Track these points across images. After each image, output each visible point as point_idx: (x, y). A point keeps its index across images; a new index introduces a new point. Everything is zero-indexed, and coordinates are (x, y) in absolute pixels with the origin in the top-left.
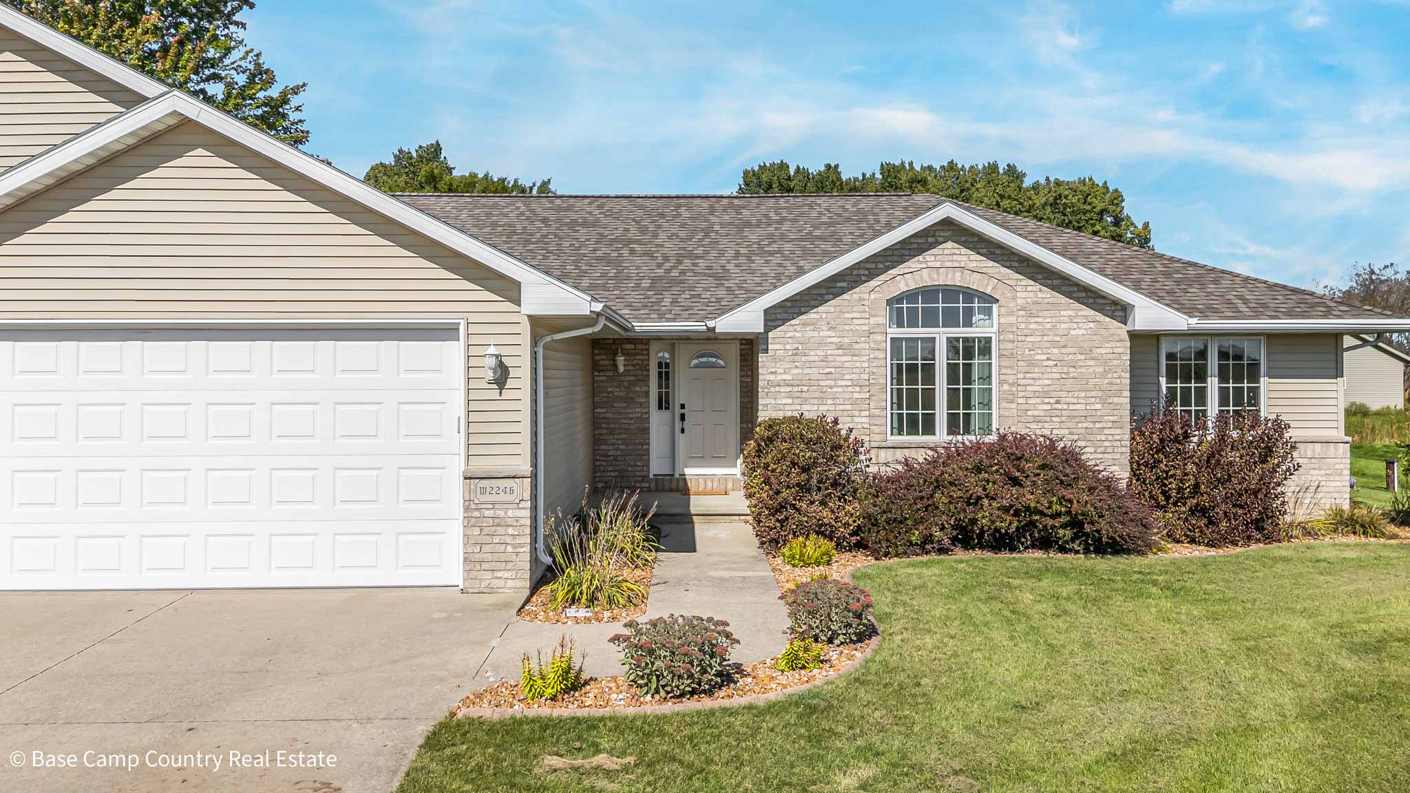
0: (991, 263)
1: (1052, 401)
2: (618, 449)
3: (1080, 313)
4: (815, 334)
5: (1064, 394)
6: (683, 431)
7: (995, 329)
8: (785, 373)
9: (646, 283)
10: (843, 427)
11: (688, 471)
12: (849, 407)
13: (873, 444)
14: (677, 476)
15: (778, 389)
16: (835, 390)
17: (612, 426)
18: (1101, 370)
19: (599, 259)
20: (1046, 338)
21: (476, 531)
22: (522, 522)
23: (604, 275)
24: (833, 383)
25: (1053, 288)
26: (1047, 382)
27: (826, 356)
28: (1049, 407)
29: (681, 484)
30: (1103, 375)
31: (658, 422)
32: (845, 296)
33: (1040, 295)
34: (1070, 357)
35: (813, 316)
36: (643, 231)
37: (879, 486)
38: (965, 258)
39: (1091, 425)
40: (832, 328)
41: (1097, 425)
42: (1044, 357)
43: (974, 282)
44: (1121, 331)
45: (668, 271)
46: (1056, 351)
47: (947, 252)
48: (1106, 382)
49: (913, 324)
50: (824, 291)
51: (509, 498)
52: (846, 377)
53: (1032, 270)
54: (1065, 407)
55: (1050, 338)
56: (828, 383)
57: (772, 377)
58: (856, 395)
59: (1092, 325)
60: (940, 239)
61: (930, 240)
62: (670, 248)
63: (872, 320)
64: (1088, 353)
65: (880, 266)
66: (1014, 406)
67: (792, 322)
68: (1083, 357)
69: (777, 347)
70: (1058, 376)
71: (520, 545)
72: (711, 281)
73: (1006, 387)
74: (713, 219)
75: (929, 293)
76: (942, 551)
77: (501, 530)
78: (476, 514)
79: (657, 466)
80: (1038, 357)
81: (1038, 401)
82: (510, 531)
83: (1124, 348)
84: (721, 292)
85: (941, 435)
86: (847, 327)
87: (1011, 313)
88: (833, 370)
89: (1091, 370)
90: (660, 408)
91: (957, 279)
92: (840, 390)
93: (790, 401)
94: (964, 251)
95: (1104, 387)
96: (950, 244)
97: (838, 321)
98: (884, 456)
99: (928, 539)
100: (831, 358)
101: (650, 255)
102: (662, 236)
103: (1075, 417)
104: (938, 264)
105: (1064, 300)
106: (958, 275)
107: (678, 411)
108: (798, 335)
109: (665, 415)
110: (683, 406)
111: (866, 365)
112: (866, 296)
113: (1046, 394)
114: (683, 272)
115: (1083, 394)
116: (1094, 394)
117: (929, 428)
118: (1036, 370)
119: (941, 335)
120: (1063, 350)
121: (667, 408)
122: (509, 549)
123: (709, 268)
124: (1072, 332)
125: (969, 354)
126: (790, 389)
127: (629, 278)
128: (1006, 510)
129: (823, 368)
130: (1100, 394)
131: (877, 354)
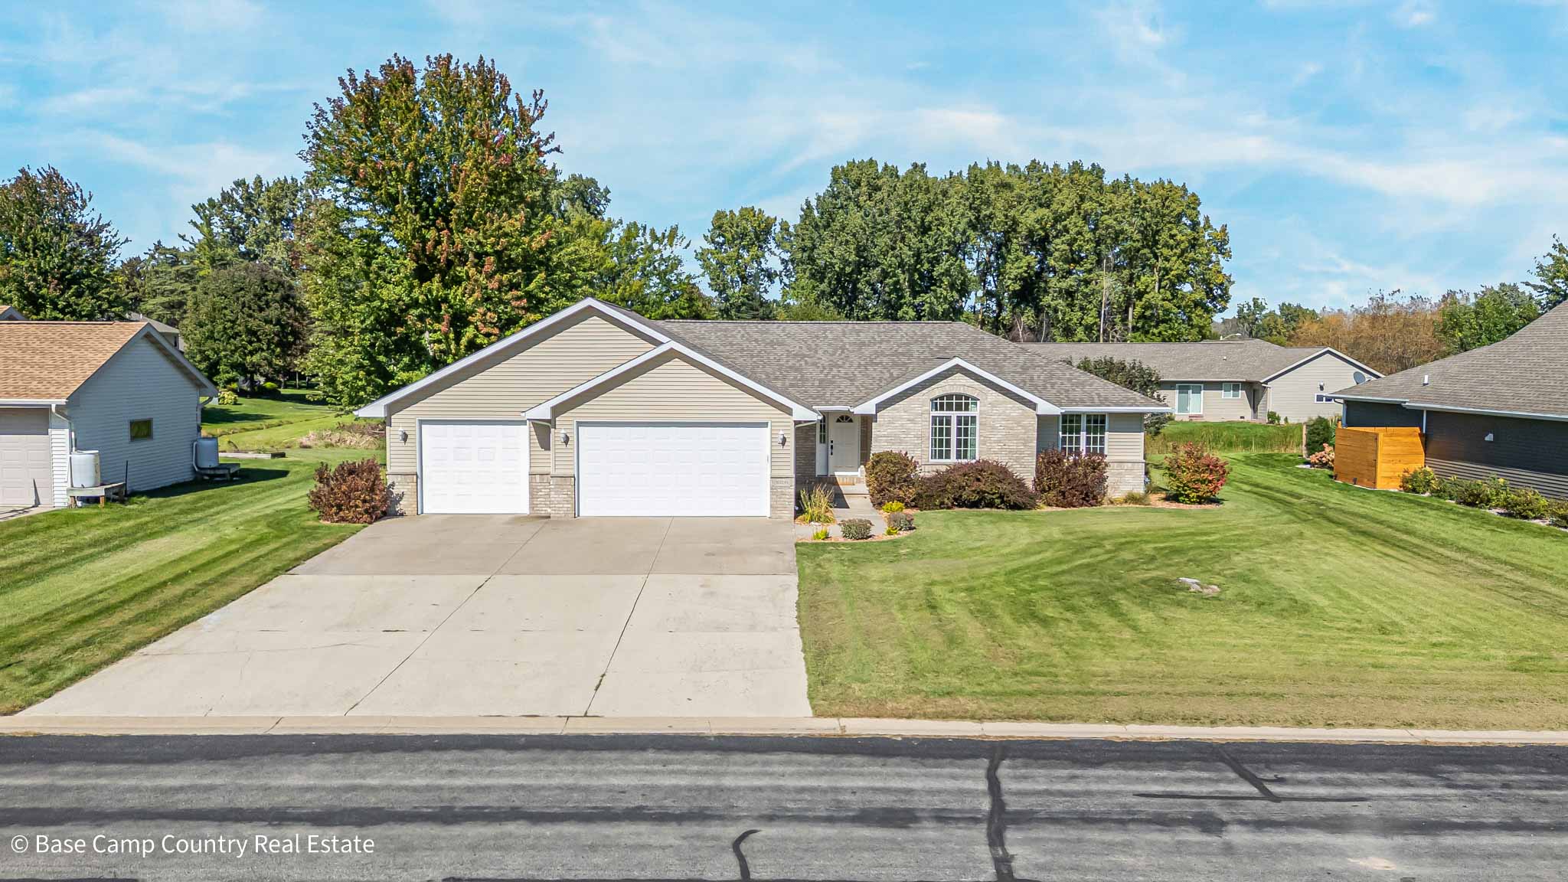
0: (975, 383)
1: (1002, 444)
2: (801, 463)
3: (1016, 405)
4: (899, 414)
5: (1007, 441)
6: (832, 454)
7: (978, 412)
8: (885, 432)
9: (817, 383)
10: (909, 456)
11: (836, 474)
12: (912, 447)
13: (923, 463)
14: (830, 475)
15: (880, 439)
16: (906, 440)
18: (1024, 432)
19: (790, 367)
20: (1000, 416)
21: (775, 497)
22: (791, 493)
23: (795, 378)
24: (905, 437)
25: (1002, 395)
26: (1000, 436)
27: (902, 424)
28: (999, 447)
29: (833, 478)
31: (820, 448)
32: (912, 397)
33: (997, 398)
34: (1011, 425)
35: (898, 406)
36: (810, 349)
37: (924, 481)
38: (964, 381)
39: (1019, 455)
40: (906, 412)
41: (1022, 456)
42: (999, 425)
43: (969, 392)
44: (1034, 414)
45: (826, 375)
46: (1004, 422)
47: (957, 379)
48: (1026, 436)
49: (942, 409)
50: (903, 395)
51: (787, 485)
52: (912, 433)
53: (996, 388)
54: (1008, 447)
55: (1003, 416)
56: (903, 437)
57: (879, 433)
58: (916, 442)
59: (1020, 411)
60: (954, 373)
61: (950, 373)
62: (825, 360)
63: (923, 408)
64: (1018, 423)
65: (929, 384)
66: (986, 447)
67: (888, 409)
68: (1017, 425)
69: (881, 420)
70: (1005, 433)
71: (791, 501)
72: (849, 383)
73: (982, 438)
74: (845, 340)
75: (949, 396)
76: (949, 508)
77: (784, 496)
78: (775, 490)
79: (819, 471)
80: (997, 425)
81: (996, 444)
82: (787, 496)
83: (1034, 422)
85: (953, 459)
86: (912, 411)
87: (985, 405)
88: (905, 430)
89: (1020, 431)
90: (821, 442)
91: (961, 391)
92: (908, 439)
93: (886, 444)
94: (964, 378)
95: (1025, 438)
96: (958, 375)
97: (908, 409)
98: (927, 468)
99: (942, 503)
100: (905, 425)
101: (814, 364)
102: (820, 352)
103: (1012, 452)
104: (954, 384)
105: (1006, 400)
106: (962, 388)
107: (830, 444)
108: (890, 414)
109: (824, 445)
110: (832, 442)
111: (920, 428)
112: (921, 398)
113: (999, 441)
114: (834, 377)
115: (1015, 442)
116: (1021, 441)
117: (948, 457)
118: (996, 431)
119: (954, 415)
120: (1008, 422)
122: (787, 502)
123: (846, 374)
124: (1012, 414)
125: (966, 424)
126: (886, 439)
127: (807, 380)
128: (973, 491)
129: (901, 429)
130: (1023, 441)
131: (925, 423)
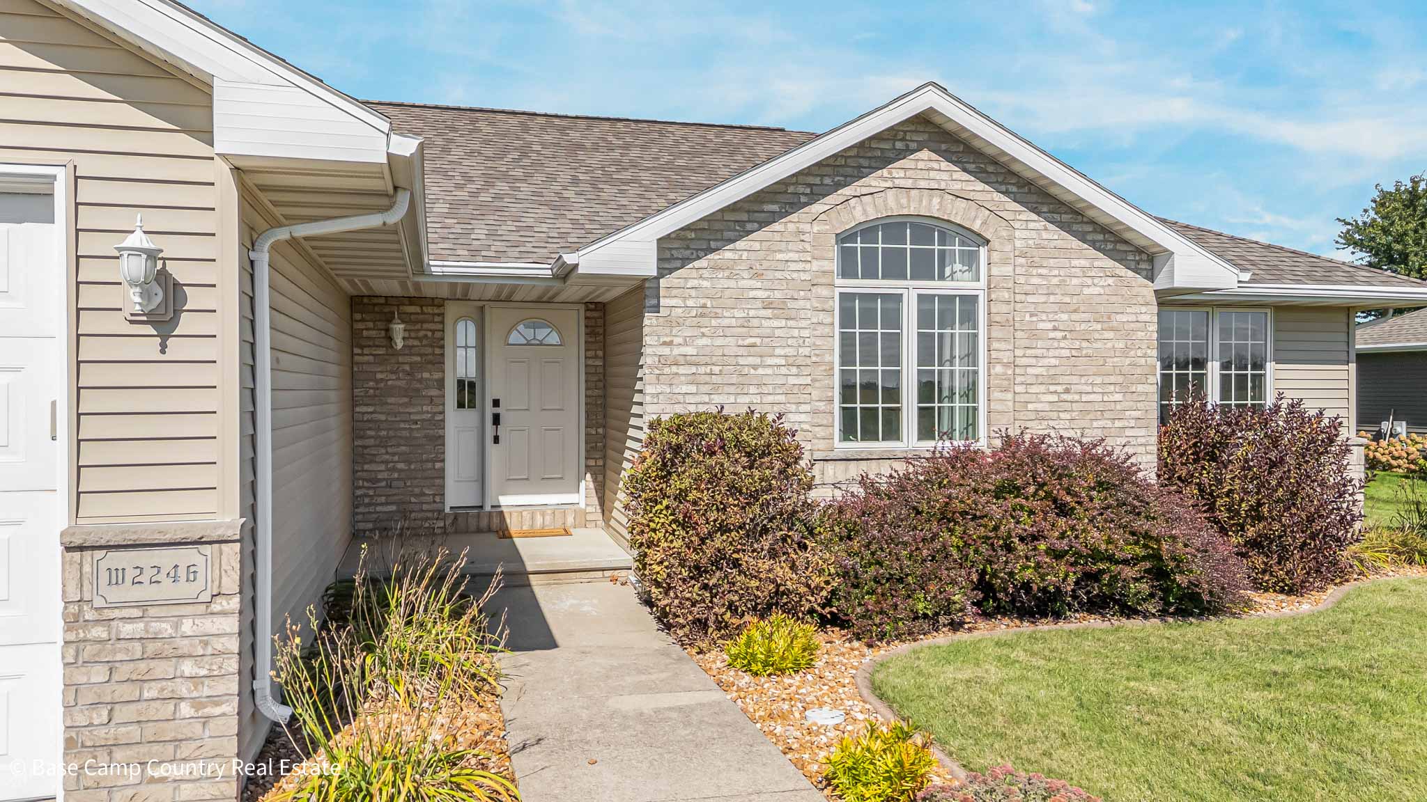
0: (980, 186)
1: (1060, 389)
2: (394, 469)
3: (1096, 264)
4: (732, 283)
5: (1075, 379)
6: (496, 440)
7: (983, 283)
8: (686, 344)
11: (505, 501)
12: (782, 398)
13: (817, 455)
14: (488, 508)
15: (674, 369)
16: (760, 371)
17: (384, 433)
18: (1121, 345)
20: (1052, 299)
21: (99, 674)
22: (218, 644)
24: (758, 361)
25: (1062, 226)
26: (1054, 362)
27: (748, 319)
28: (1054, 398)
29: (496, 521)
30: (1125, 352)
31: (458, 426)
32: (776, 226)
33: (1045, 235)
34: (1083, 326)
35: (728, 255)
37: (843, 521)
38: (945, 176)
39: (1109, 423)
40: (757, 276)
41: (1118, 424)
42: (1050, 326)
43: (958, 212)
44: (1146, 290)
46: (1065, 317)
47: (921, 165)
48: (1128, 361)
49: (870, 273)
50: (745, 217)
51: (185, 590)
52: (778, 351)
53: (1034, 198)
54: (1077, 397)
55: (1058, 298)
56: (751, 360)
57: (666, 350)
58: (792, 380)
59: (1110, 281)
60: (913, 146)
61: (899, 145)
62: (472, 167)
63: (816, 266)
64: (1105, 320)
65: (827, 181)
66: (1010, 396)
67: (697, 264)
68: (1099, 327)
69: (673, 302)
70: (1066, 353)
71: (215, 700)
72: (545, 211)
73: (998, 369)
75: (893, 227)
77: (162, 668)
78: (99, 632)
79: (457, 494)
80: (1041, 325)
81: (1042, 388)
82: (188, 668)
83: (1150, 314)
84: (566, 226)
85: (910, 440)
86: (778, 275)
87: (1005, 262)
88: (758, 341)
89: (1109, 345)
90: (461, 405)
91: (933, 206)
92: (769, 371)
93: (693, 389)
94: (945, 165)
95: (1126, 370)
96: (925, 154)
97: (766, 264)
98: (832, 472)
100: (755, 322)
103: (1088, 412)
104: (909, 183)
105: (1075, 243)
106: (936, 200)
107: (490, 410)
108: (705, 284)
109: (470, 416)
110: (496, 403)
111: (805, 333)
112: (807, 227)
113: (1052, 380)
115: (1098, 380)
116: (1112, 379)
118: (1040, 344)
119: (910, 291)
120: (1075, 317)
121: (472, 405)
122: (186, 709)
124: (1086, 291)
125: (947, 321)
126: (694, 369)
129: (743, 337)
130: (1120, 379)
131: (822, 317)
